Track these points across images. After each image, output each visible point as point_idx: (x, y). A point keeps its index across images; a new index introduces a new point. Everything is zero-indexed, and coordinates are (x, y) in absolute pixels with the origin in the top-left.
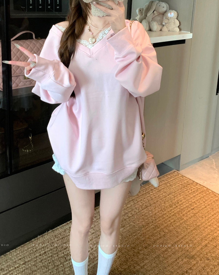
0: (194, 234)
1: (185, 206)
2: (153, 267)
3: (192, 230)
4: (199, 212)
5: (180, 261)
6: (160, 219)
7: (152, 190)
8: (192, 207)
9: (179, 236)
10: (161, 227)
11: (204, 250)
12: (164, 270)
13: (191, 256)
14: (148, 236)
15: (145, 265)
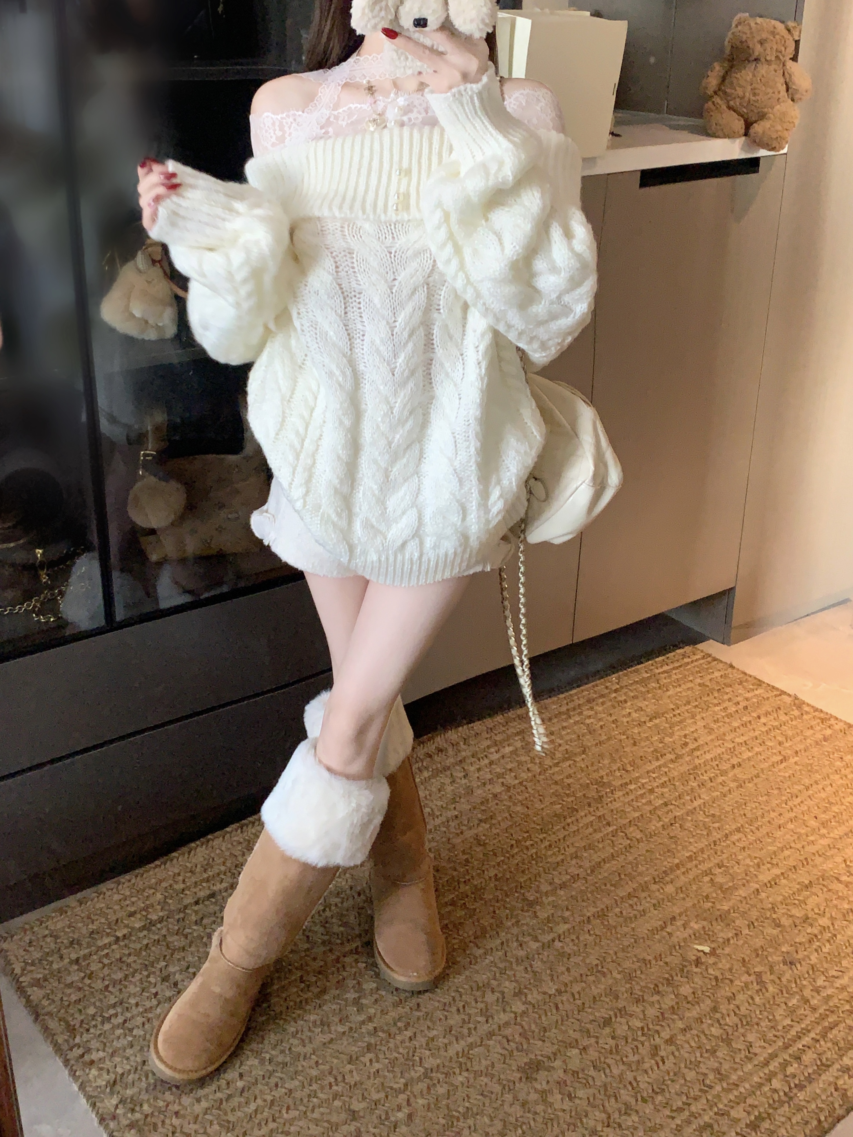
0: (732, 846)
1: (708, 756)
2: (582, 945)
3: (727, 832)
4: (757, 776)
5: (678, 930)
6: (616, 796)
7: (589, 701)
8: (735, 758)
9: (678, 851)
10: (619, 820)
11: (763, 895)
12: (620, 954)
13: (719, 913)
14: (572, 850)
15: (557, 941)
